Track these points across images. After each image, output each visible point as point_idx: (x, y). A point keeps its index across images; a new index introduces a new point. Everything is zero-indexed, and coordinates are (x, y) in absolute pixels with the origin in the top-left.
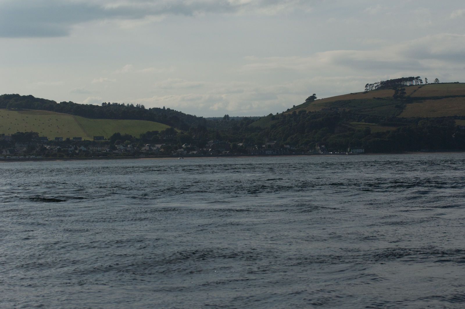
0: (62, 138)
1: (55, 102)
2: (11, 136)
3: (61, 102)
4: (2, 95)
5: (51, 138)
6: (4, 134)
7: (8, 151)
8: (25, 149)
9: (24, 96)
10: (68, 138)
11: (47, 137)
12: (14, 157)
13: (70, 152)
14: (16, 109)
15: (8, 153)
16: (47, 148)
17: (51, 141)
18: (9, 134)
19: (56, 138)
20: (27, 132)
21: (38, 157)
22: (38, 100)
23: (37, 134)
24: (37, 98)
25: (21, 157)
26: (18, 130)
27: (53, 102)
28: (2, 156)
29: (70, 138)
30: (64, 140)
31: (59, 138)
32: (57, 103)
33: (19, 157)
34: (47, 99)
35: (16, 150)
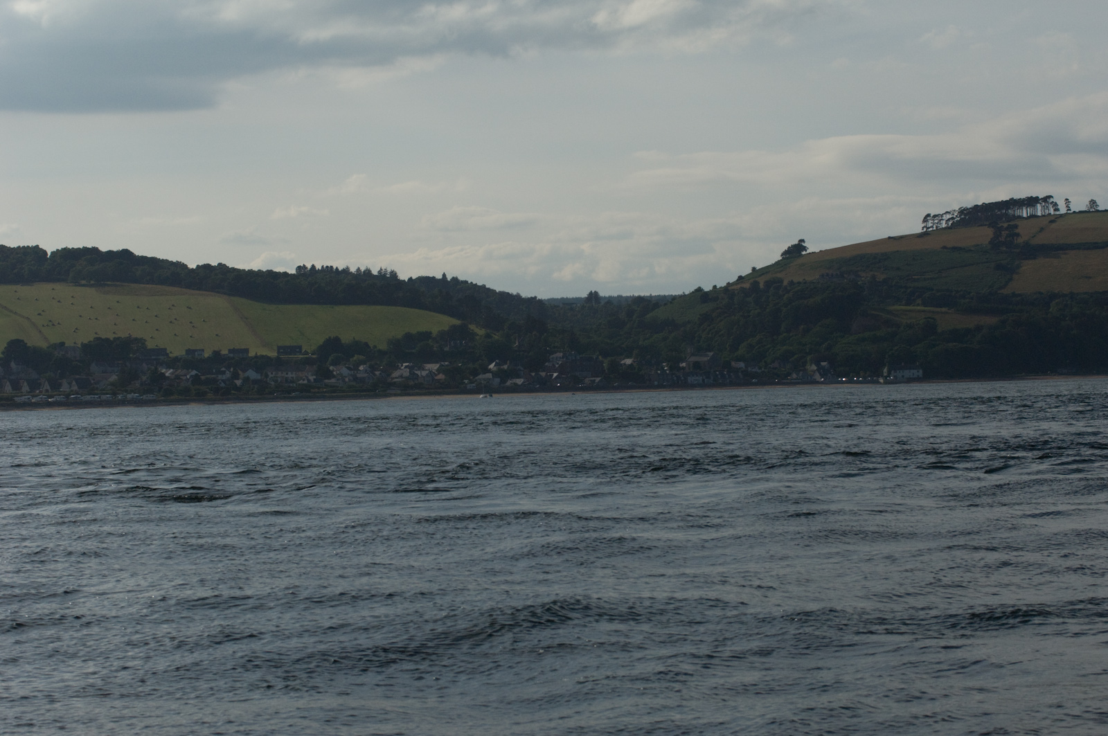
0: (203, 350)
1: (185, 266)
2: (80, 346)
3: (198, 266)
4: (58, 250)
5: (177, 351)
6: (63, 344)
7: (74, 383)
8: (114, 378)
9: (110, 252)
10: (216, 349)
11: (166, 349)
12: (88, 398)
13: (223, 385)
14: (92, 282)
15: (75, 388)
16: (167, 374)
17: (177, 357)
18: (75, 343)
19: (189, 351)
20: (119, 338)
21: (144, 397)
22: (144, 260)
23: (141, 341)
24: (142, 257)
25: (104, 397)
26: (96, 333)
27: (180, 266)
28: (60, 395)
29: (221, 350)
30: (206, 355)
31: (196, 350)
32: (189, 266)
33: (100, 397)
34: (165, 259)
35: (92, 382)
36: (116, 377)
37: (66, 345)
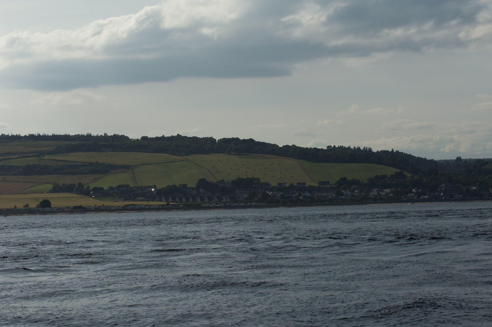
0: (286, 183)
1: (277, 146)
2: (231, 181)
3: (283, 146)
4: (221, 139)
5: (274, 184)
6: (223, 181)
7: (228, 198)
8: (246, 196)
9: (244, 140)
10: (291, 183)
11: (269, 183)
12: (235, 204)
13: (294, 199)
14: (236, 153)
15: (229, 200)
16: (270, 194)
17: (274, 186)
18: (229, 180)
19: (279, 184)
20: (248, 178)
21: (260, 204)
22: (259, 143)
23: (258, 179)
25: (242, 204)
26: (238, 176)
27: (275, 146)
28: (222, 203)
29: (293, 183)
30: (287, 185)
31: (283, 183)
32: (279, 146)
33: (240, 204)
34: (268, 143)
35: (236, 197)
36: (247, 195)
37: (225, 181)
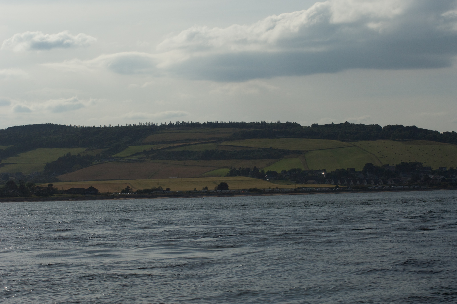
0: (446, 168)
2: (395, 166)
3: (444, 132)
4: (386, 126)
5: (435, 168)
6: (388, 165)
7: (393, 181)
9: (408, 127)
10: (452, 167)
11: (431, 167)
12: (399, 187)
13: (454, 182)
14: (400, 139)
15: (393, 183)
16: (431, 178)
17: (435, 170)
18: (393, 165)
19: (440, 168)
20: (412, 162)
21: (422, 187)
22: (421, 130)
23: (421, 164)
26: (402, 161)
27: (436, 133)
28: (387, 186)
31: (443, 167)
32: (440, 133)
33: (404, 187)
34: (430, 129)
35: (400, 180)
36: (410, 179)
37: (390, 165)
